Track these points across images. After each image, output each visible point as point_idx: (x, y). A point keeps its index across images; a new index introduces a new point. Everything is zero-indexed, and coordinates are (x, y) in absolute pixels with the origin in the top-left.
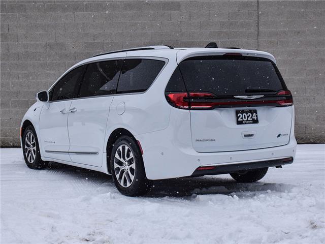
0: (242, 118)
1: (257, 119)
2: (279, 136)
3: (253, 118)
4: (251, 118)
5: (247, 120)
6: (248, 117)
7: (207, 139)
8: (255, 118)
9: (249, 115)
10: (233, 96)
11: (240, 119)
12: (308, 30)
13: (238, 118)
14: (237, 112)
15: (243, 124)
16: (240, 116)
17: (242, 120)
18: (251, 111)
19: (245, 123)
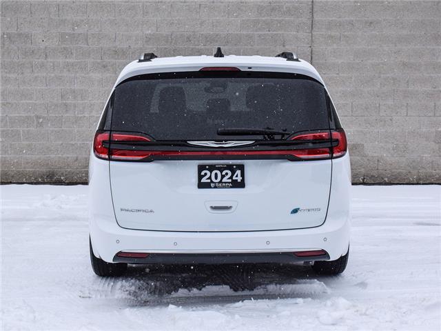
0: (210, 178)
1: (243, 180)
2: (295, 211)
3: (234, 178)
4: (231, 178)
5: (221, 182)
6: (223, 177)
7: (139, 208)
8: (239, 179)
9: (227, 174)
10: (186, 141)
11: (204, 180)
12: (384, 20)
13: (200, 177)
14: (201, 168)
15: (211, 187)
16: (206, 174)
17: (209, 181)
18: (230, 167)
19: (215, 187)
